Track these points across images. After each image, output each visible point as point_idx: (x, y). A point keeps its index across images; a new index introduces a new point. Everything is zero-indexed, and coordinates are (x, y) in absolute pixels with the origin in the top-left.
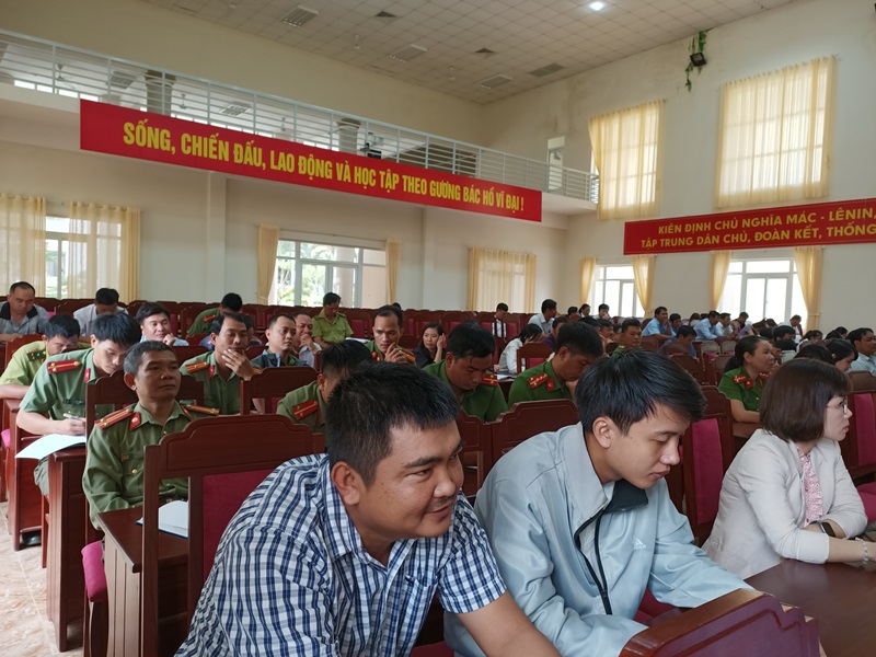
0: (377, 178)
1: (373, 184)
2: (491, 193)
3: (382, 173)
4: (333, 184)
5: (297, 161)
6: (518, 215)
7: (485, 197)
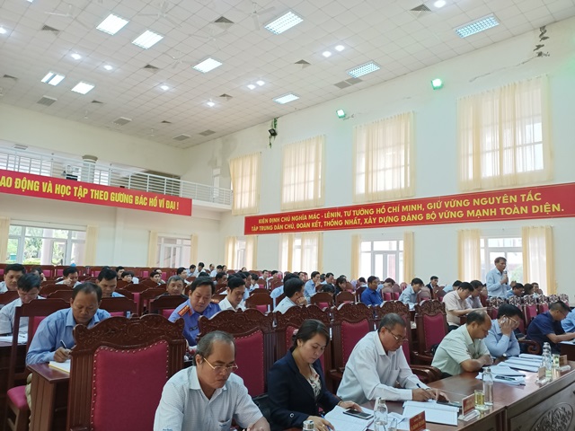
0: (72, 191)
1: (69, 194)
2: (155, 199)
3: (76, 188)
4: (40, 194)
5: (14, 181)
6: (174, 212)
7: (150, 202)
